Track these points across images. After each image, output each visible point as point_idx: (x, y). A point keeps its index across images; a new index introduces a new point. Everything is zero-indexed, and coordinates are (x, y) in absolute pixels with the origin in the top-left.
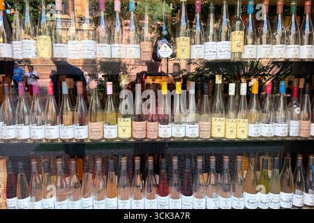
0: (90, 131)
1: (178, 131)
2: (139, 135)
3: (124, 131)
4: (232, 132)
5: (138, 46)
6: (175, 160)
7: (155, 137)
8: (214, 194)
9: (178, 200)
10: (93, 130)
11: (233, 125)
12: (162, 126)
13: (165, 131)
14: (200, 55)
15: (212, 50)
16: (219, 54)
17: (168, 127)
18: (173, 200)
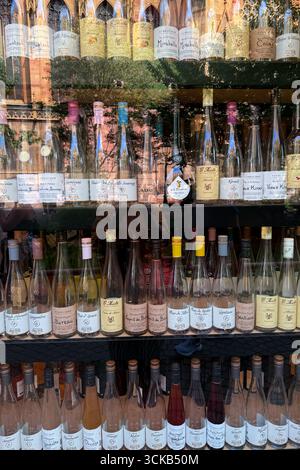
0: (54, 322)
1: (201, 319)
2: (136, 327)
3: (111, 320)
4: (289, 318)
5: (133, 181)
6: (196, 366)
7: (163, 329)
8: (259, 416)
9: (201, 431)
10: (60, 321)
11: (291, 308)
12: (174, 311)
13: (180, 320)
14: (236, 194)
15: (256, 185)
16: (267, 191)
17: (185, 313)
18: (194, 430)
